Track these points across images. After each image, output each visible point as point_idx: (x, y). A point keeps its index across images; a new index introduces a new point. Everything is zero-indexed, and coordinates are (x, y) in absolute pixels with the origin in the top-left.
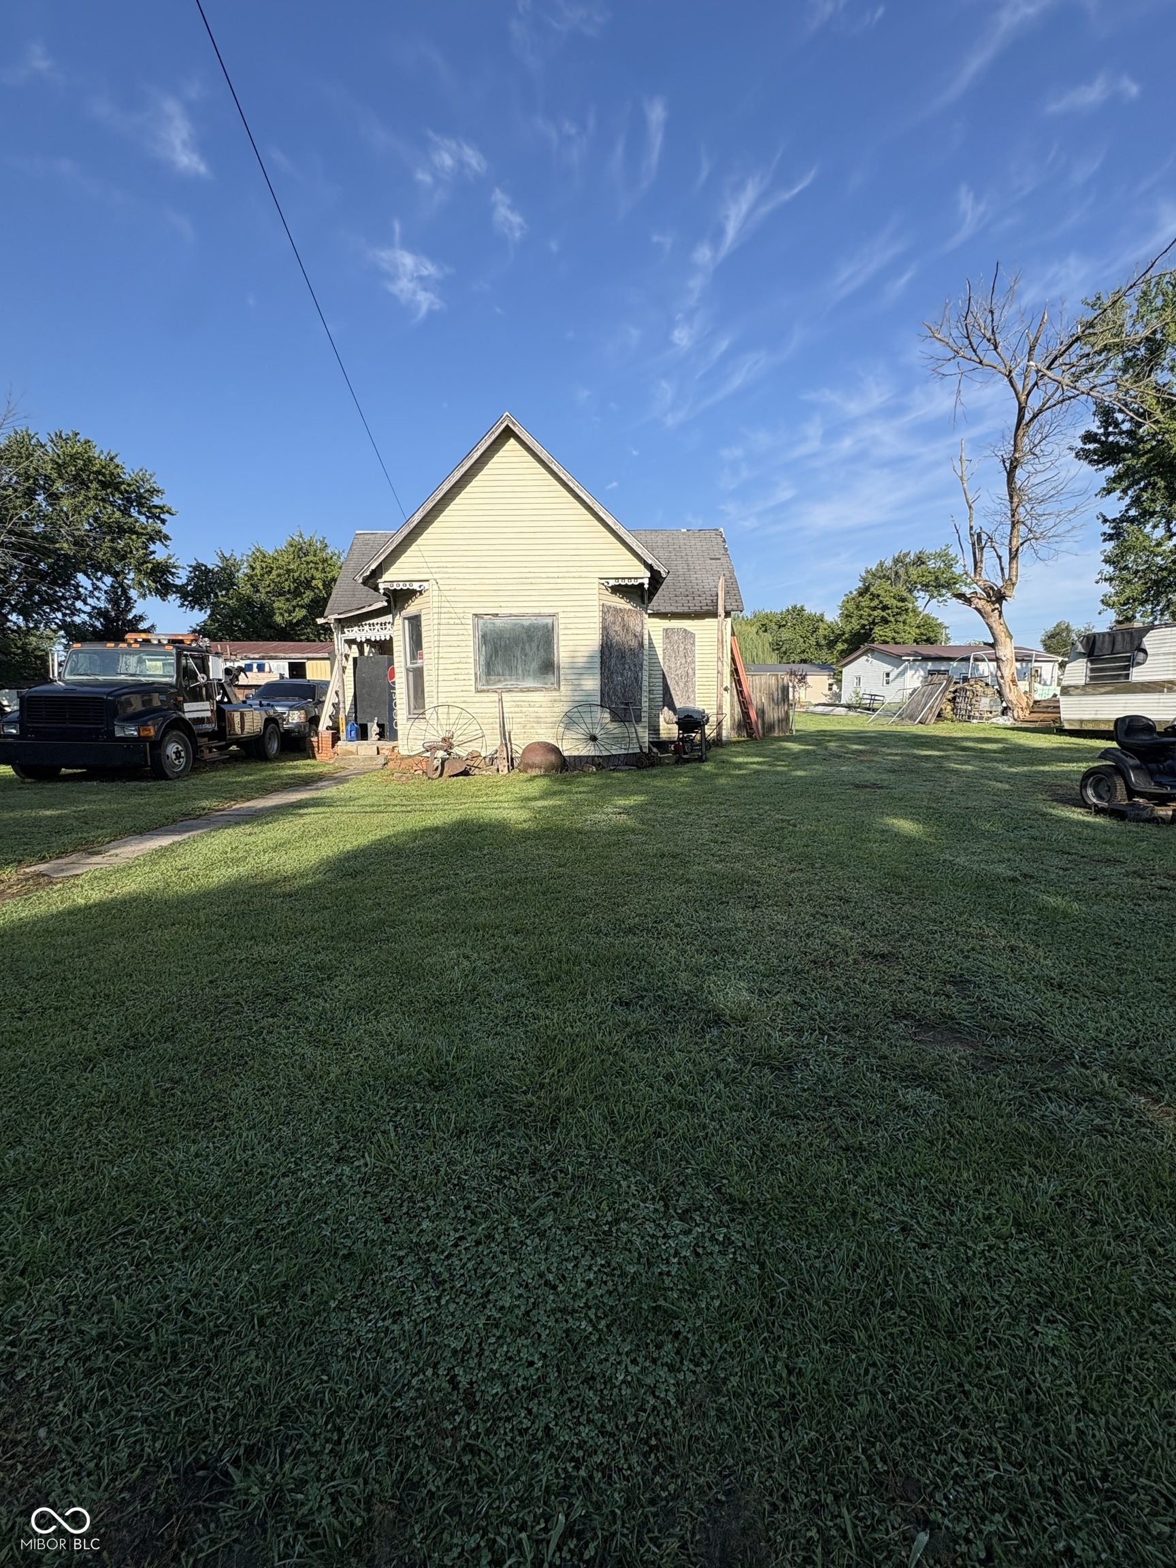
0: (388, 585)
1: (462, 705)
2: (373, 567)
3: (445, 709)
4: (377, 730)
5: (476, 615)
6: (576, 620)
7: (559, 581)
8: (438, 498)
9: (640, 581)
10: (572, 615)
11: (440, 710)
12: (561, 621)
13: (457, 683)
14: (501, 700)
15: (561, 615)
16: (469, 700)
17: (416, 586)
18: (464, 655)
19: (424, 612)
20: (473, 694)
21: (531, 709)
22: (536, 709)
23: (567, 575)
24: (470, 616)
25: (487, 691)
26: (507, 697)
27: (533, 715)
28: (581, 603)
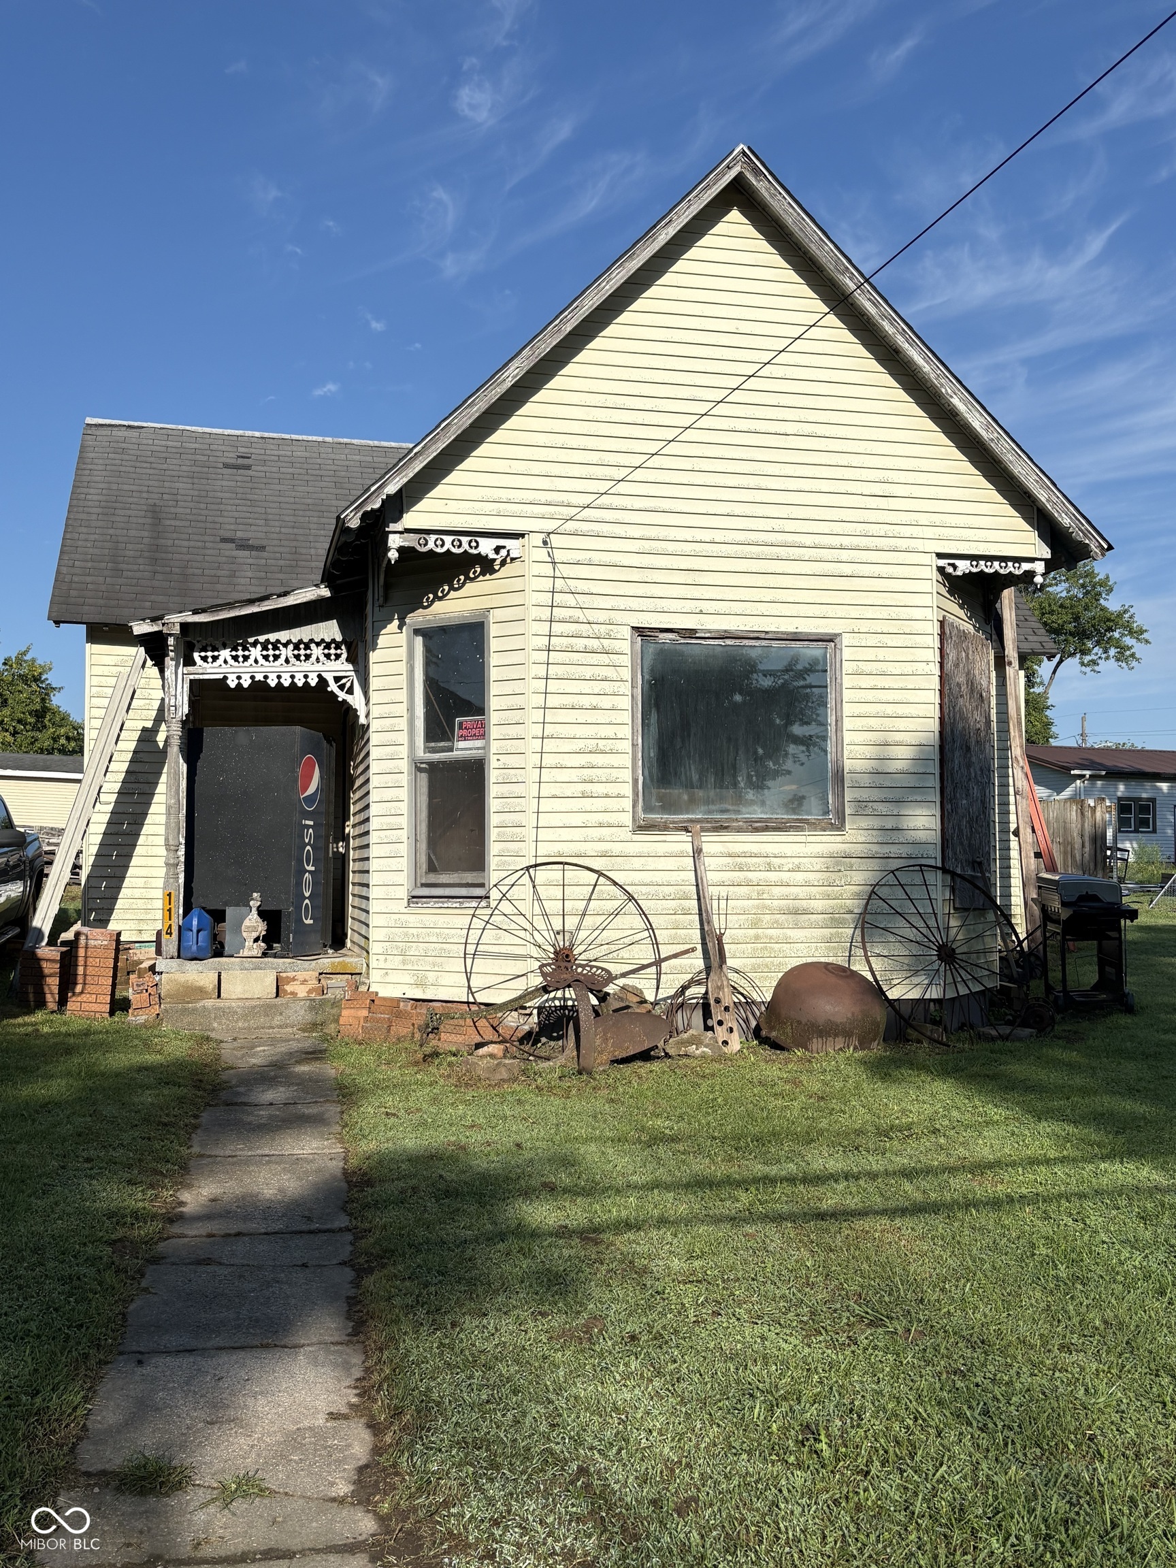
0: (410, 541)
1: (596, 864)
2: (392, 489)
3: (554, 874)
5: (639, 631)
6: (882, 654)
7: (845, 555)
8: (569, 328)
9: (1026, 566)
10: (872, 640)
11: (541, 875)
12: (847, 653)
13: (587, 804)
14: (697, 853)
15: (846, 640)
16: (617, 848)
17: (486, 547)
18: (608, 731)
19: (495, 616)
20: (625, 834)
21: (773, 876)
22: (785, 876)
23: (863, 542)
24: (626, 632)
25: (664, 828)
26: (713, 844)
27: (777, 891)
28: (894, 613)
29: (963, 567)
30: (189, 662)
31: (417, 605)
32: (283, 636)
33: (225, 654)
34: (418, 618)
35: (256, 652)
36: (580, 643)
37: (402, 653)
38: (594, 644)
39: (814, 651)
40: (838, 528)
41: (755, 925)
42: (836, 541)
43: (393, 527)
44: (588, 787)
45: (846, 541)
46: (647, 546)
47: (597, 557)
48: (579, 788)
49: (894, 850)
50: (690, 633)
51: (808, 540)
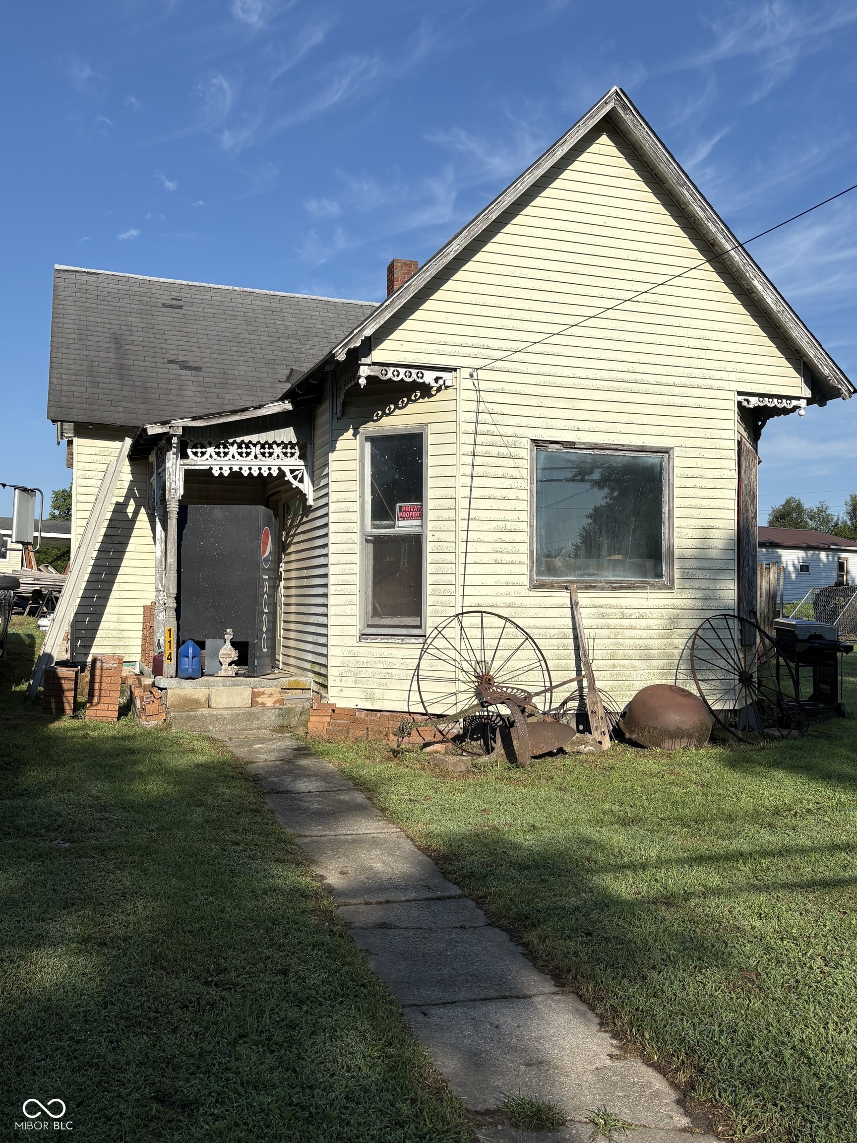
0: (375, 371)
1: (504, 612)
2: (368, 332)
3: (475, 620)
4: (234, 655)
5: (536, 442)
6: (700, 463)
7: (676, 391)
8: (494, 216)
9: (795, 403)
10: (693, 453)
11: (467, 620)
12: (677, 462)
13: (498, 569)
14: (574, 606)
15: (677, 452)
16: (518, 601)
17: (429, 377)
18: (513, 516)
19: (432, 428)
20: (524, 591)
21: (625, 622)
22: (633, 622)
23: (689, 381)
24: (526, 443)
25: (551, 587)
26: (585, 598)
27: (628, 633)
28: (709, 433)
29: (754, 402)
30: (184, 456)
31: (369, 419)
32: (254, 438)
33: (211, 450)
34: (369, 428)
35: (233, 450)
36: (494, 451)
37: (356, 454)
38: (504, 451)
39: (653, 459)
40: (672, 371)
41: (612, 658)
42: (671, 380)
43: (364, 360)
44: (499, 557)
45: (677, 380)
46: (542, 379)
47: (507, 387)
48: (491, 558)
49: (708, 604)
50: (571, 445)
51: (652, 379)
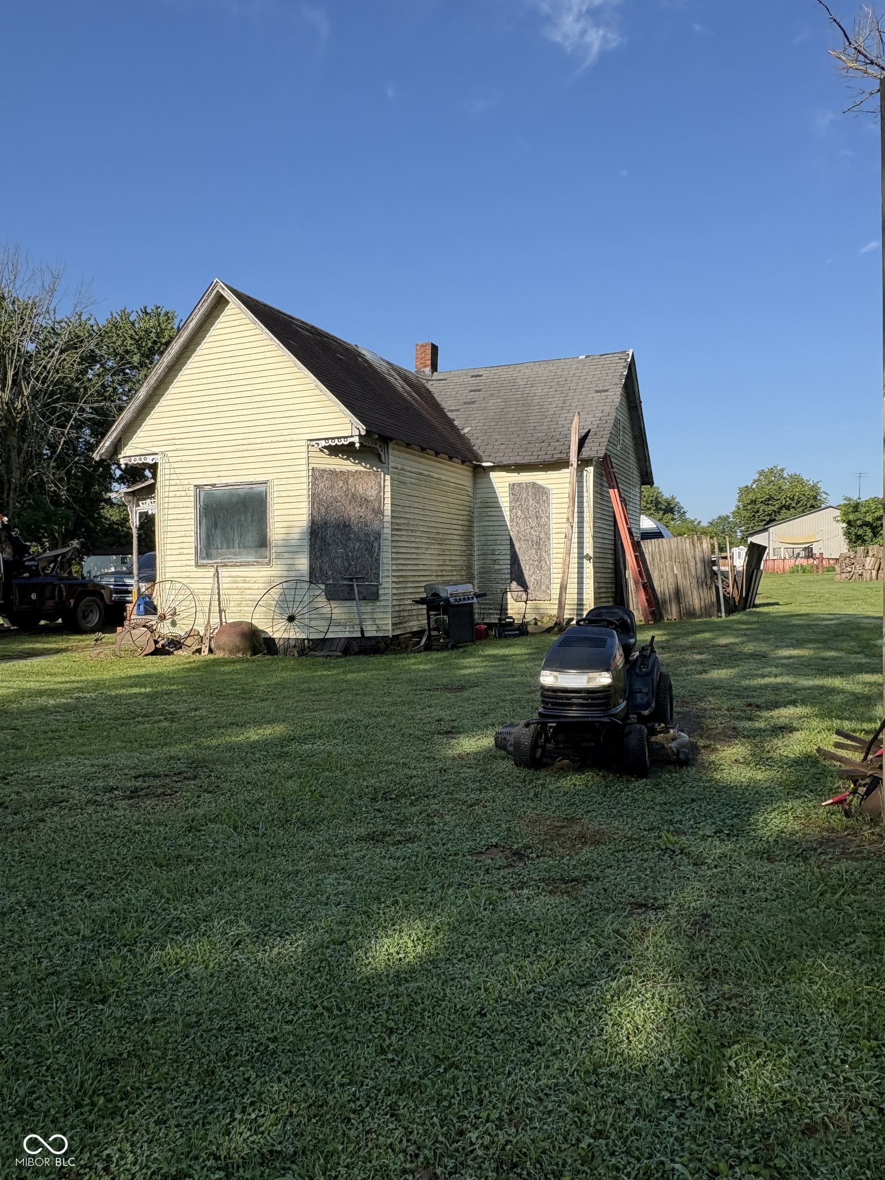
5: (197, 486)
6: (288, 487)
10: (284, 481)
12: (274, 488)
13: (181, 557)
14: (217, 575)
15: (274, 482)
16: (192, 575)
18: (189, 528)
20: (193, 569)
21: (247, 585)
22: (251, 585)
23: (280, 439)
27: (248, 592)
28: (292, 468)
29: (323, 443)
36: (178, 494)
38: (183, 493)
39: (261, 488)
40: (270, 434)
41: (239, 605)
42: (269, 440)
43: (120, 456)
44: (182, 551)
45: (274, 439)
46: (201, 451)
47: (184, 459)
48: (178, 551)
49: (291, 573)
50: (213, 485)
51: (259, 441)
